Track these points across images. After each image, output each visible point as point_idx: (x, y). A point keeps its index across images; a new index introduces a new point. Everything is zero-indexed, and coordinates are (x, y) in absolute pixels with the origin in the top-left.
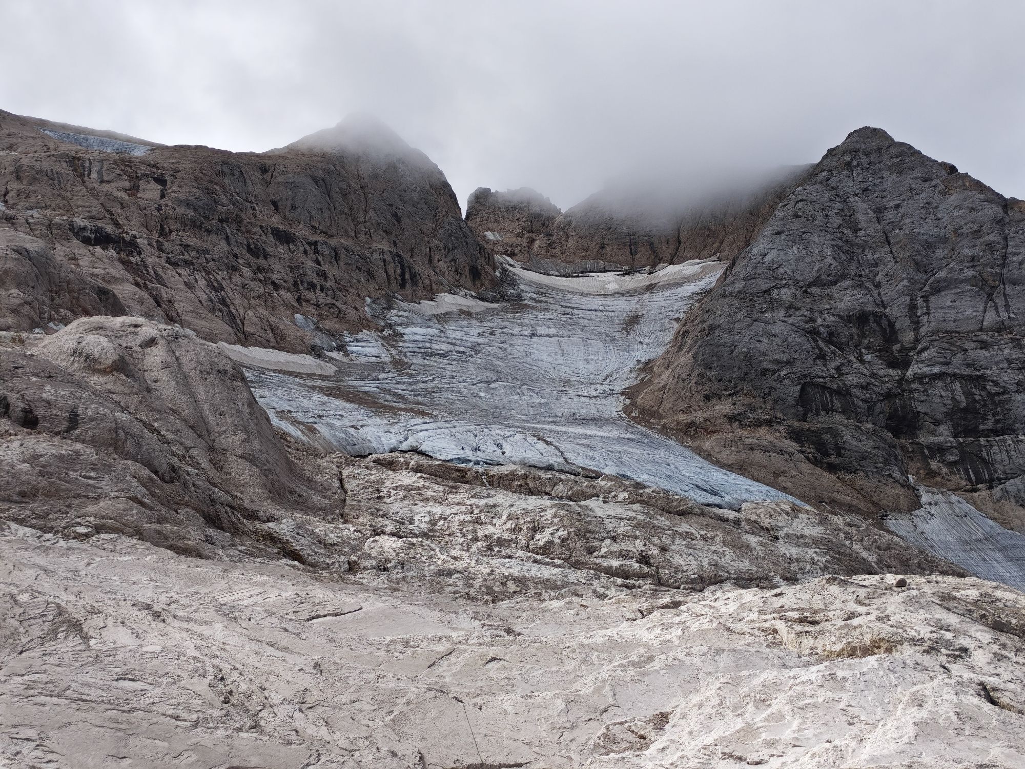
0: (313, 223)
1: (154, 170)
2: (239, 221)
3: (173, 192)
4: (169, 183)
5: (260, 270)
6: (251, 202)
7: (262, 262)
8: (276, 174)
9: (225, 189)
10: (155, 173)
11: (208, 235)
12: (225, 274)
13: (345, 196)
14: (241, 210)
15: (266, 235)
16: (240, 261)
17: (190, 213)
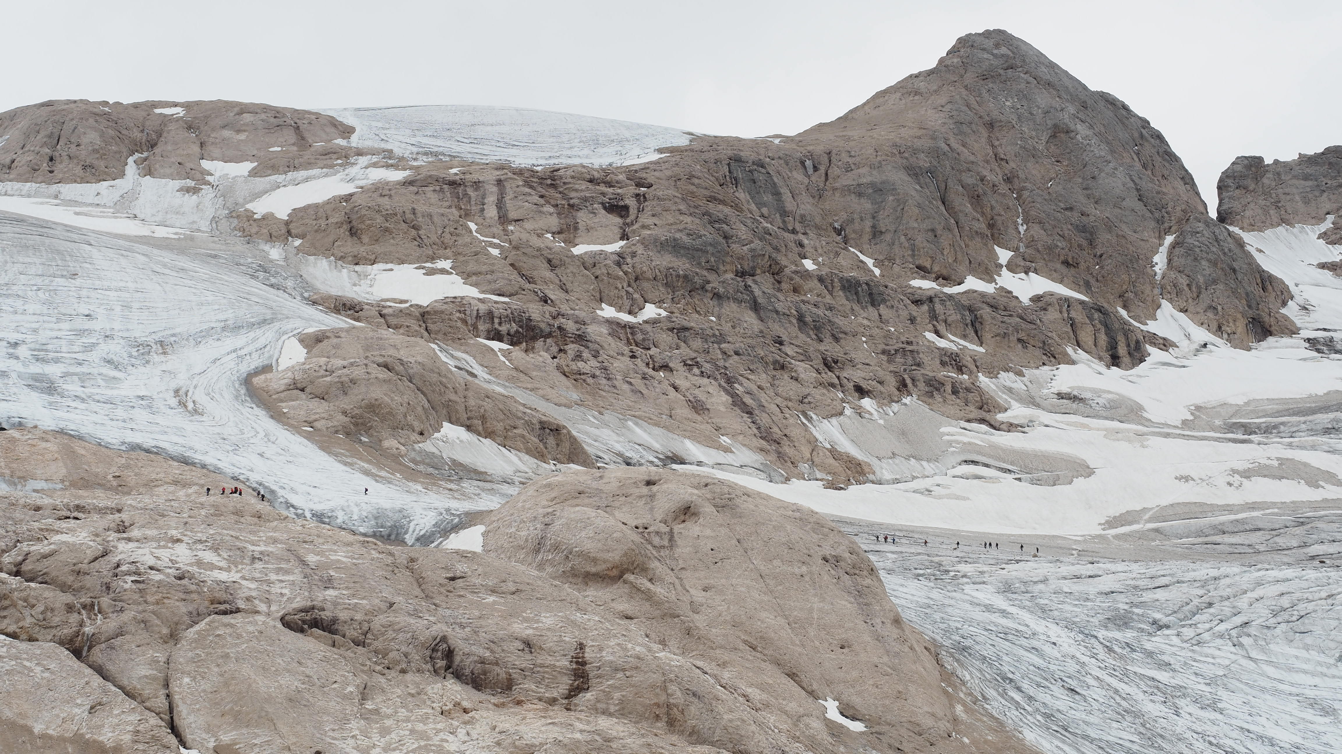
0: (920, 262)
1: (603, 188)
2: (776, 271)
3: (644, 227)
4: (633, 212)
5: (829, 364)
6: (794, 231)
7: (829, 347)
8: (835, 171)
9: (741, 211)
10: (604, 194)
11: (720, 305)
12: (763, 378)
13: (976, 199)
14: (777, 249)
15: (831, 293)
16: (789, 350)
17: (682, 265)
